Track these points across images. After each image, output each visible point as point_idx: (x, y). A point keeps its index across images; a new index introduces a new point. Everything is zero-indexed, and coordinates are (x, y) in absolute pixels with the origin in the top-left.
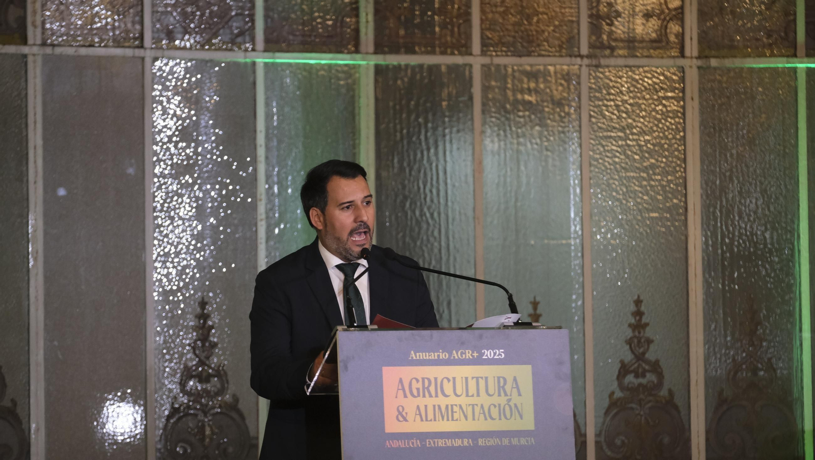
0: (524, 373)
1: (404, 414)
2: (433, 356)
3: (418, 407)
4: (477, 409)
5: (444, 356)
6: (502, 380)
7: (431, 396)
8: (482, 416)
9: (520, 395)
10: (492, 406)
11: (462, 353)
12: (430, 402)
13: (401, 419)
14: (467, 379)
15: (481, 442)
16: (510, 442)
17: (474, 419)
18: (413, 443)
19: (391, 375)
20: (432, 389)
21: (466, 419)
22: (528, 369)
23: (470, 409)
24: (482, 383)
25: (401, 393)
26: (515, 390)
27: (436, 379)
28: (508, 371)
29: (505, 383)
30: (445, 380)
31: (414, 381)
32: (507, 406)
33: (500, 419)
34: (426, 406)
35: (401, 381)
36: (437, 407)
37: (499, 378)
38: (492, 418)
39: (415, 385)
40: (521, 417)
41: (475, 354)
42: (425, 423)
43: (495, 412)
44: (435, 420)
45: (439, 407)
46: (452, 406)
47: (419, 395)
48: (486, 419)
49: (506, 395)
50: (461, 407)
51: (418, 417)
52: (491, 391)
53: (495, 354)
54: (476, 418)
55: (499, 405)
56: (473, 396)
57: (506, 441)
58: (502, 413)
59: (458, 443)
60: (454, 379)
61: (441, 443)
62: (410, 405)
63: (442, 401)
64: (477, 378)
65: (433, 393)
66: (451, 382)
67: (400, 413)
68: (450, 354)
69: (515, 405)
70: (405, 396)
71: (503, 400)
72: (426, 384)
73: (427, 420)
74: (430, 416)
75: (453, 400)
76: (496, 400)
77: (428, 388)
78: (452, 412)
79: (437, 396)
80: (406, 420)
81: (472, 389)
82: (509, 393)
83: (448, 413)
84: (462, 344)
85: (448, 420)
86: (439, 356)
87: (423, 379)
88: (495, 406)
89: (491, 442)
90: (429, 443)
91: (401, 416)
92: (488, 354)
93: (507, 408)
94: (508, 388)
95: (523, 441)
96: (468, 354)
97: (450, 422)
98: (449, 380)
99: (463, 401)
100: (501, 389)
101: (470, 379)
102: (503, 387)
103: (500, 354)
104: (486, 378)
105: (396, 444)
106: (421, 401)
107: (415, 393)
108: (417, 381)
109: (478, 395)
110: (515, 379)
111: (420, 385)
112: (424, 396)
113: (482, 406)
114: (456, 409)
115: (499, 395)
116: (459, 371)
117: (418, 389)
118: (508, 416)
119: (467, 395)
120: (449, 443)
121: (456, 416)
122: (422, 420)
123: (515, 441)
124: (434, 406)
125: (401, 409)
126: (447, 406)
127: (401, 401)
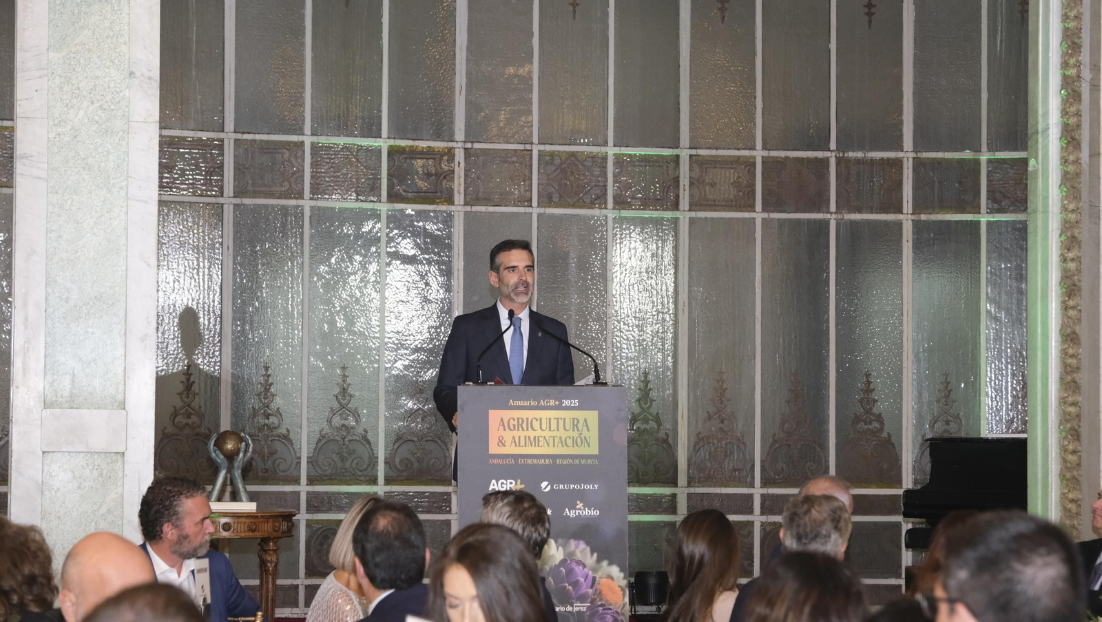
0: (592, 416)
1: (503, 441)
2: (526, 403)
3: (514, 437)
4: (556, 440)
5: (534, 403)
6: (576, 421)
7: (523, 430)
8: (560, 444)
9: (588, 430)
10: (568, 438)
11: (547, 402)
12: (523, 434)
13: (500, 444)
14: (550, 419)
15: (558, 461)
16: (580, 462)
17: (554, 446)
18: (509, 461)
19: (495, 416)
20: (525, 425)
21: (548, 445)
22: (595, 413)
23: (552, 439)
24: (561, 422)
25: (501, 427)
26: (585, 428)
27: (527, 419)
28: (581, 415)
29: (578, 421)
30: (534, 420)
31: (511, 420)
32: (579, 438)
33: (573, 446)
34: (519, 437)
35: (502, 419)
36: (527, 438)
37: (573, 419)
38: (566, 445)
39: (512, 422)
40: (589, 445)
41: (557, 403)
42: (518, 448)
43: (569, 442)
44: (526, 446)
45: (529, 437)
46: (538, 437)
47: (514, 429)
48: (563, 446)
49: (578, 430)
50: (545, 437)
51: (513, 444)
52: (567, 428)
53: (571, 403)
54: (556, 446)
55: (573, 437)
56: (554, 430)
57: (576, 462)
58: (575, 443)
59: (542, 461)
60: (541, 419)
61: (529, 461)
62: (508, 436)
63: (531, 434)
64: (558, 419)
65: (525, 429)
66: (539, 421)
67: (500, 441)
68: (538, 403)
69: (585, 437)
70: (505, 430)
71: (576, 434)
72: (520, 422)
73: (519, 446)
74: (522, 443)
75: (539, 433)
76: (571, 433)
77: (521, 425)
78: (539, 441)
79: (527, 430)
80: (504, 445)
81: (554, 426)
82: (580, 429)
83: (536, 441)
84: (548, 397)
85: (535, 446)
86: (530, 403)
87: (518, 419)
88: (570, 438)
89: (566, 462)
90: (521, 461)
91: (501, 442)
92: (566, 403)
93: (579, 439)
94: (580, 426)
95: (589, 462)
96: (552, 403)
97: (537, 448)
98: (537, 420)
99: (547, 434)
100: (575, 426)
101: (552, 420)
102: (576, 425)
103: (576, 403)
104: (564, 419)
105: (496, 461)
106: (516, 434)
107: (512, 428)
108: (514, 420)
109: (558, 430)
110: (585, 420)
111: (516, 423)
112: (518, 430)
113: (560, 438)
114: (540, 439)
115: (574, 430)
116: (545, 414)
117: (514, 425)
118: (579, 445)
119: (550, 430)
120: (535, 462)
121: (541, 444)
122: (516, 446)
123: (583, 462)
124: (525, 437)
125: (501, 438)
126: (535, 437)
127: (502, 433)
